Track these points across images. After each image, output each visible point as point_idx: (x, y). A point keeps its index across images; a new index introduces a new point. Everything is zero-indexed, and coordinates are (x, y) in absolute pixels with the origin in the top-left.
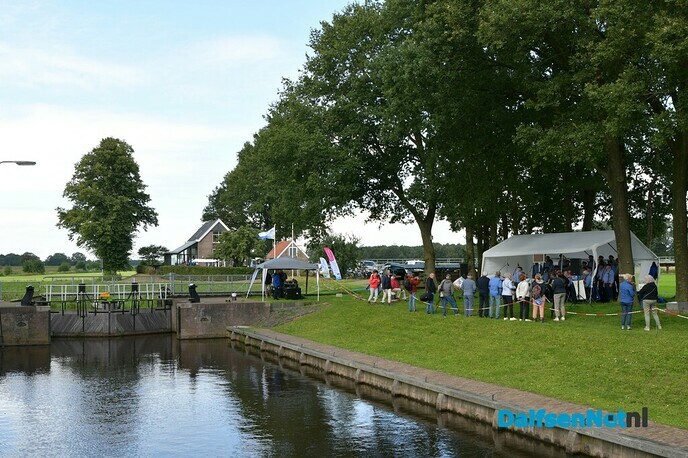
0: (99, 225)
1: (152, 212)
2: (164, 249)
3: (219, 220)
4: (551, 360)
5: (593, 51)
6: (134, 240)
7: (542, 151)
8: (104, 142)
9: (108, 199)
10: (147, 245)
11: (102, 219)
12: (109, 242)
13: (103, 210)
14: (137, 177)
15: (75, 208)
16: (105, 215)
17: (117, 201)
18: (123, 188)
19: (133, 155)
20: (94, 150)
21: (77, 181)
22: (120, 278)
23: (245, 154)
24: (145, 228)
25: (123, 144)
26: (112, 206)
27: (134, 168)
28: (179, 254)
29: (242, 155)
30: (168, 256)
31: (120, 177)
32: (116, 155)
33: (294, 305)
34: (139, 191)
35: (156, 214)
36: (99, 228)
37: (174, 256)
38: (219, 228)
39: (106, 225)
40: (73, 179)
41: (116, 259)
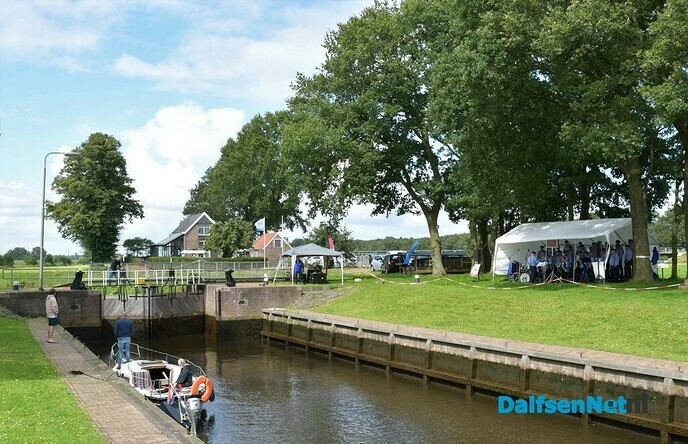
0: (89, 217)
1: (138, 205)
2: (149, 242)
3: (204, 213)
4: (608, 327)
5: (642, 58)
6: (121, 231)
7: (586, 147)
8: (92, 137)
9: (97, 192)
10: (132, 238)
11: (91, 212)
12: (98, 234)
13: (91, 203)
14: (124, 172)
15: (64, 201)
16: (94, 208)
17: (105, 195)
18: (112, 182)
19: (120, 150)
20: (83, 145)
21: (65, 175)
23: (228, 150)
24: (131, 221)
25: (112, 139)
26: (101, 199)
27: (121, 163)
28: (165, 246)
29: (224, 151)
30: (154, 248)
31: (109, 172)
32: (105, 150)
33: (321, 289)
34: (126, 184)
35: (142, 206)
36: (89, 221)
37: (160, 248)
38: (204, 221)
39: (95, 218)
40: (61, 173)
41: (104, 251)
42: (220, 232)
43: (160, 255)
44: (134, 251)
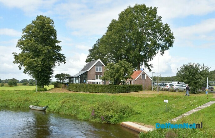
0: (35, 61)
1: (63, 56)
2: (68, 75)
3: (99, 60)
6: (53, 69)
8: (38, 18)
9: (40, 47)
11: (36, 58)
12: (40, 70)
13: (36, 53)
16: (38, 56)
17: (45, 49)
18: (48, 42)
20: (33, 22)
21: (24, 39)
22: (46, 90)
24: (59, 64)
25: (49, 19)
26: (42, 51)
28: (77, 78)
30: (71, 78)
32: (45, 24)
34: (57, 44)
35: (65, 57)
36: (35, 63)
37: (74, 79)
38: (99, 64)
39: (39, 61)
40: (22, 38)
41: (43, 79)
42: (113, 69)
43: (74, 82)
44: (60, 80)
